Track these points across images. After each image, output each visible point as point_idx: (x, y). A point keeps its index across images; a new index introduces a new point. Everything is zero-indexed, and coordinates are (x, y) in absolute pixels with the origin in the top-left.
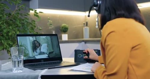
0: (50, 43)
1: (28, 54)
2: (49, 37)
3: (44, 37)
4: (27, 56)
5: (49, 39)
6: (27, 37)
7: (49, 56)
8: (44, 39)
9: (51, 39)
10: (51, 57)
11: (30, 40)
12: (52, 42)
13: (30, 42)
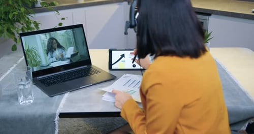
0: (72, 40)
1: (40, 62)
2: (70, 31)
3: (63, 32)
4: (39, 65)
5: (70, 34)
6: (37, 36)
7: (71, 61)
8: (63, 35)
9: (74, 34)
10: (74, 61)
11: (41, 39)
12: (74, 38)
13: (42, 44)
